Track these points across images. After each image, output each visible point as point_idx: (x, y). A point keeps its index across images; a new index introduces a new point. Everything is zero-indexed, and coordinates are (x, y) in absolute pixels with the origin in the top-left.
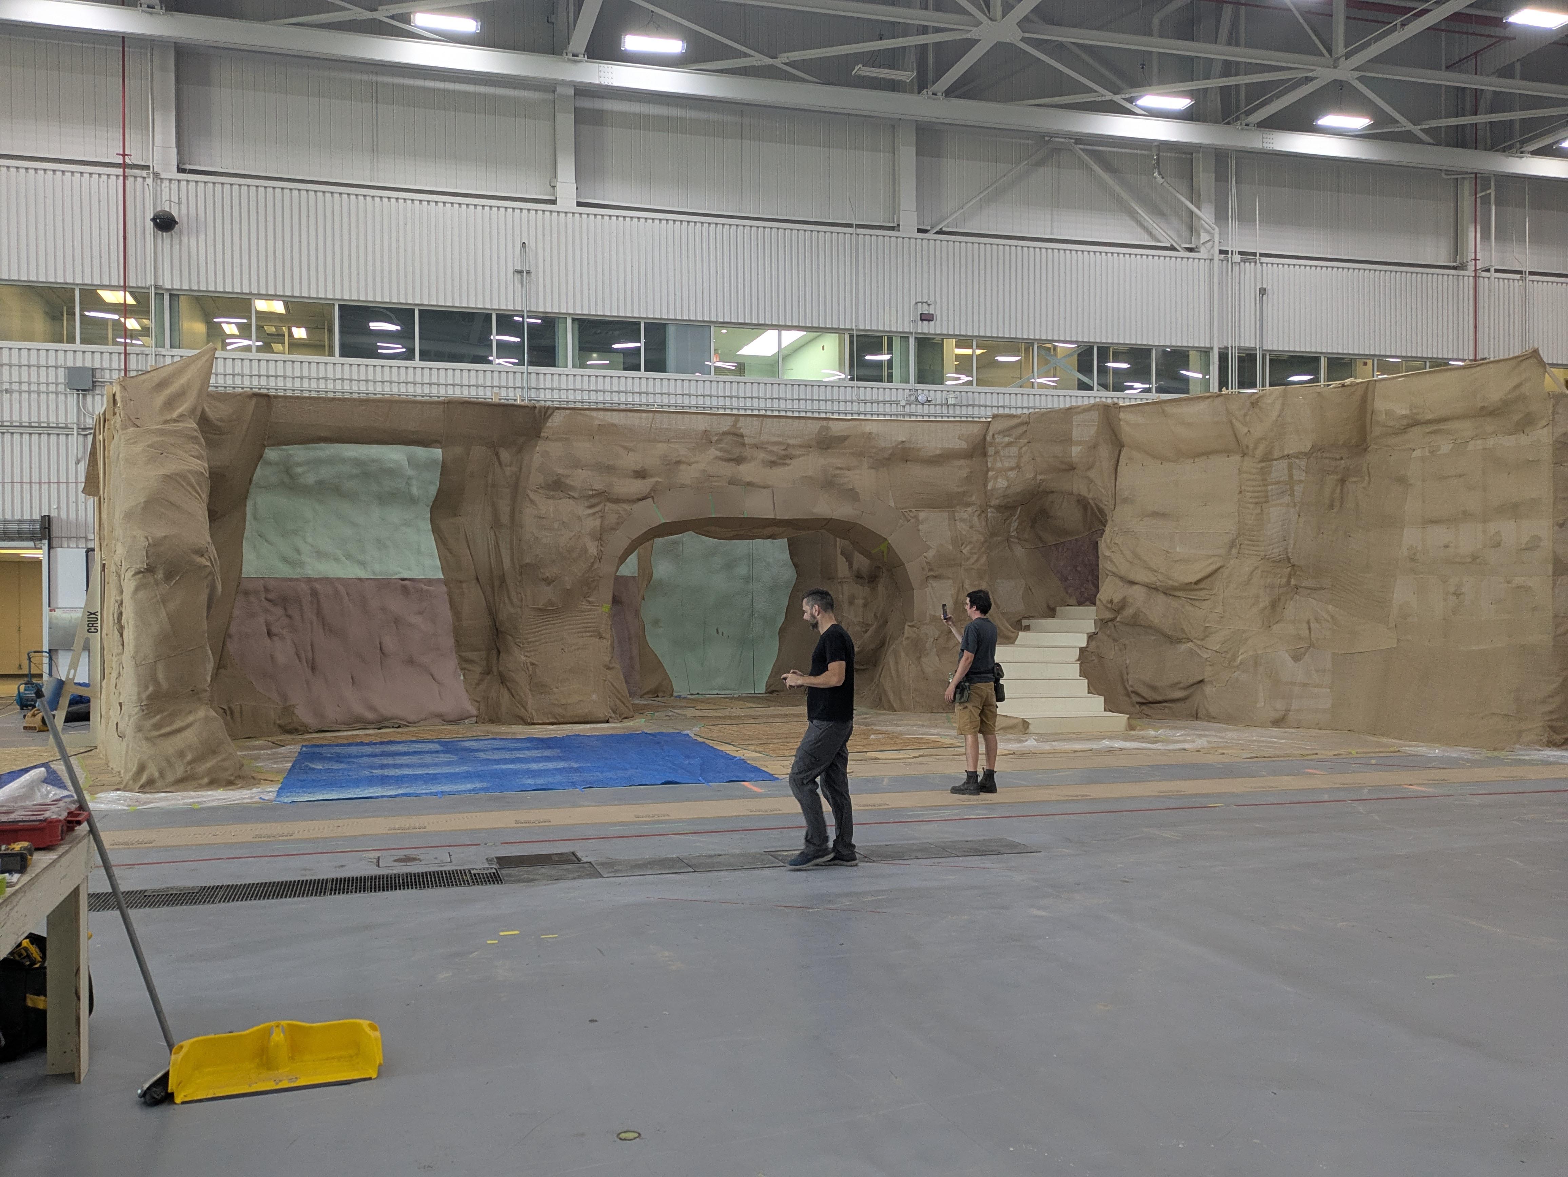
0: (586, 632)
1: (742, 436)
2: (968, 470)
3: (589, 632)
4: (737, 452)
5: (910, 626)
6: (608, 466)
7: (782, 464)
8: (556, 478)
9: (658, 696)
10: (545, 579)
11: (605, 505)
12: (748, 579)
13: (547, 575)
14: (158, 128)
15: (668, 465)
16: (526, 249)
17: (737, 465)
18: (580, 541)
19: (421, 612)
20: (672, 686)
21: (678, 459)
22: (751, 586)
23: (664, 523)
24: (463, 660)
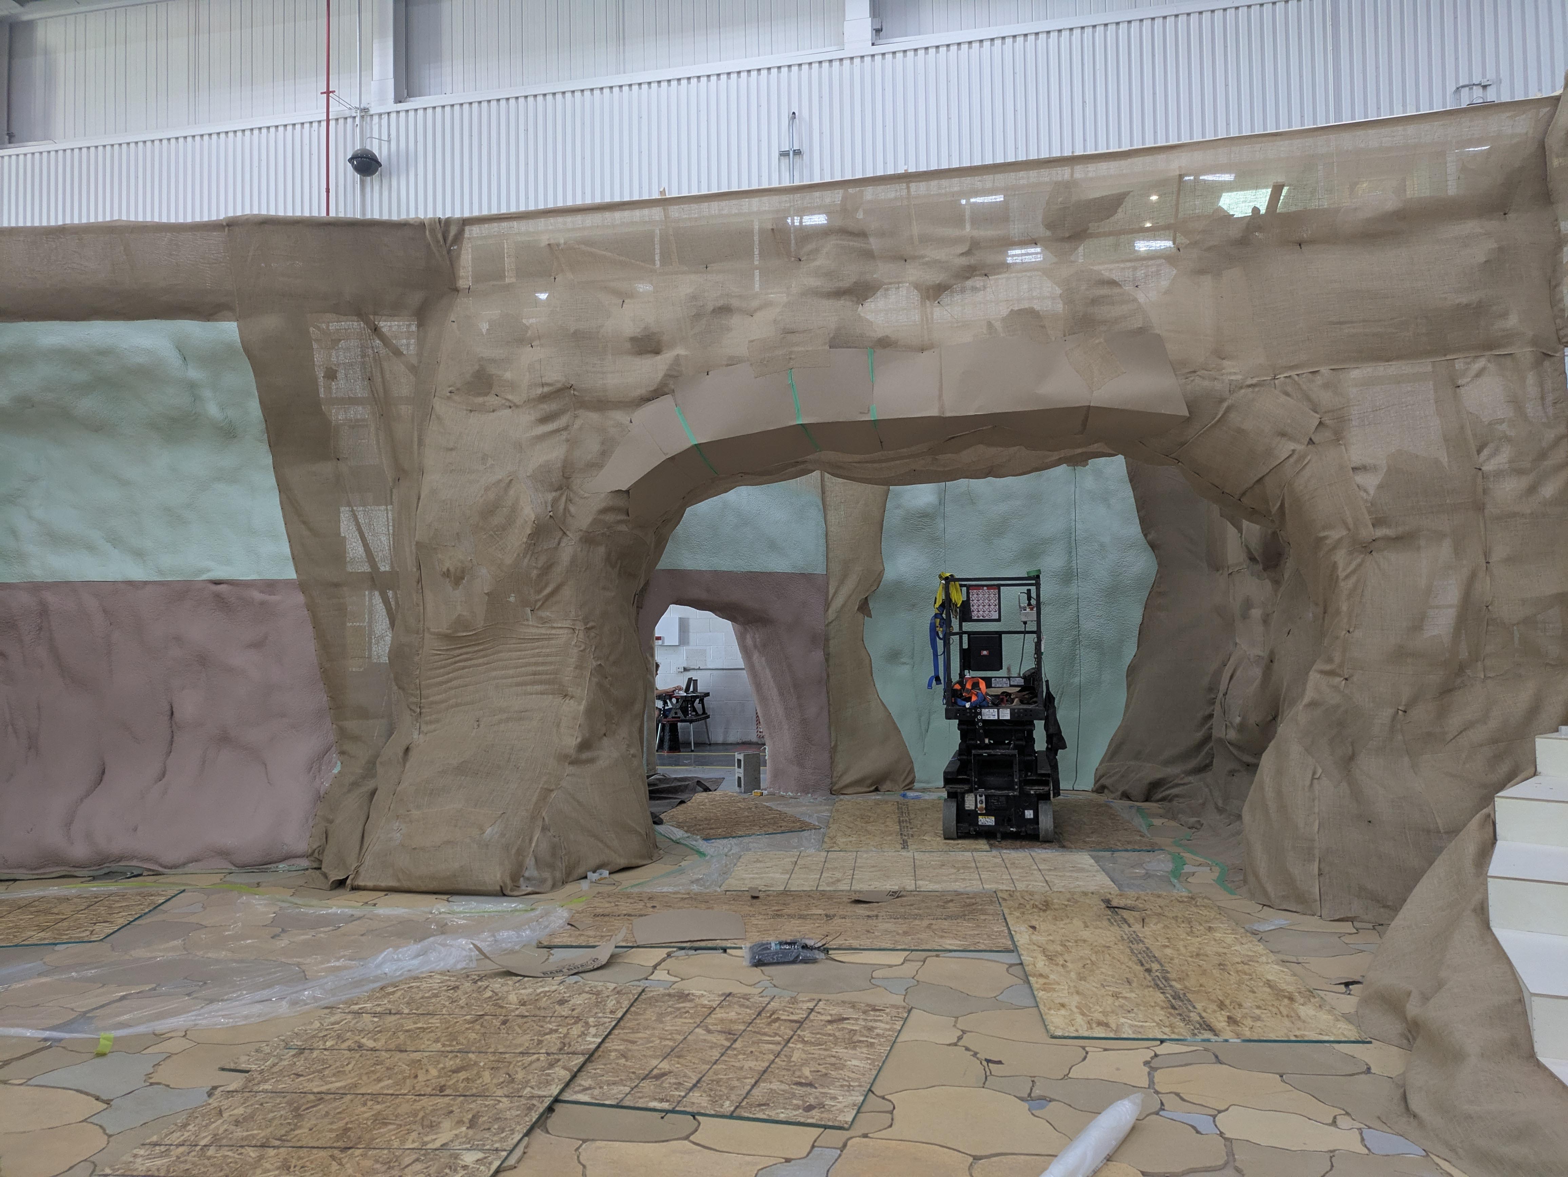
0: (534, 683)
1: (862, 234)
2: (1492, 244)
3: (541, 682)
4: (851, 273)
5: (1322, 672)
6: (575, 333)
7: (963, 291)
8: (477, 367)
9: (877, 790)
10: (447, 574)
11: (576, 417)
12: (1068, 576)
13: (447, 564)
14: (376, 60)
15: (698, 316)
16: (797, 120)
17: (858, 303)
18: (512, 492)
19: (257, 645)
20: (912, 770)
21: (721, 303)
22: (1073, 590)
23: (697, 446)
24: (343, 734)
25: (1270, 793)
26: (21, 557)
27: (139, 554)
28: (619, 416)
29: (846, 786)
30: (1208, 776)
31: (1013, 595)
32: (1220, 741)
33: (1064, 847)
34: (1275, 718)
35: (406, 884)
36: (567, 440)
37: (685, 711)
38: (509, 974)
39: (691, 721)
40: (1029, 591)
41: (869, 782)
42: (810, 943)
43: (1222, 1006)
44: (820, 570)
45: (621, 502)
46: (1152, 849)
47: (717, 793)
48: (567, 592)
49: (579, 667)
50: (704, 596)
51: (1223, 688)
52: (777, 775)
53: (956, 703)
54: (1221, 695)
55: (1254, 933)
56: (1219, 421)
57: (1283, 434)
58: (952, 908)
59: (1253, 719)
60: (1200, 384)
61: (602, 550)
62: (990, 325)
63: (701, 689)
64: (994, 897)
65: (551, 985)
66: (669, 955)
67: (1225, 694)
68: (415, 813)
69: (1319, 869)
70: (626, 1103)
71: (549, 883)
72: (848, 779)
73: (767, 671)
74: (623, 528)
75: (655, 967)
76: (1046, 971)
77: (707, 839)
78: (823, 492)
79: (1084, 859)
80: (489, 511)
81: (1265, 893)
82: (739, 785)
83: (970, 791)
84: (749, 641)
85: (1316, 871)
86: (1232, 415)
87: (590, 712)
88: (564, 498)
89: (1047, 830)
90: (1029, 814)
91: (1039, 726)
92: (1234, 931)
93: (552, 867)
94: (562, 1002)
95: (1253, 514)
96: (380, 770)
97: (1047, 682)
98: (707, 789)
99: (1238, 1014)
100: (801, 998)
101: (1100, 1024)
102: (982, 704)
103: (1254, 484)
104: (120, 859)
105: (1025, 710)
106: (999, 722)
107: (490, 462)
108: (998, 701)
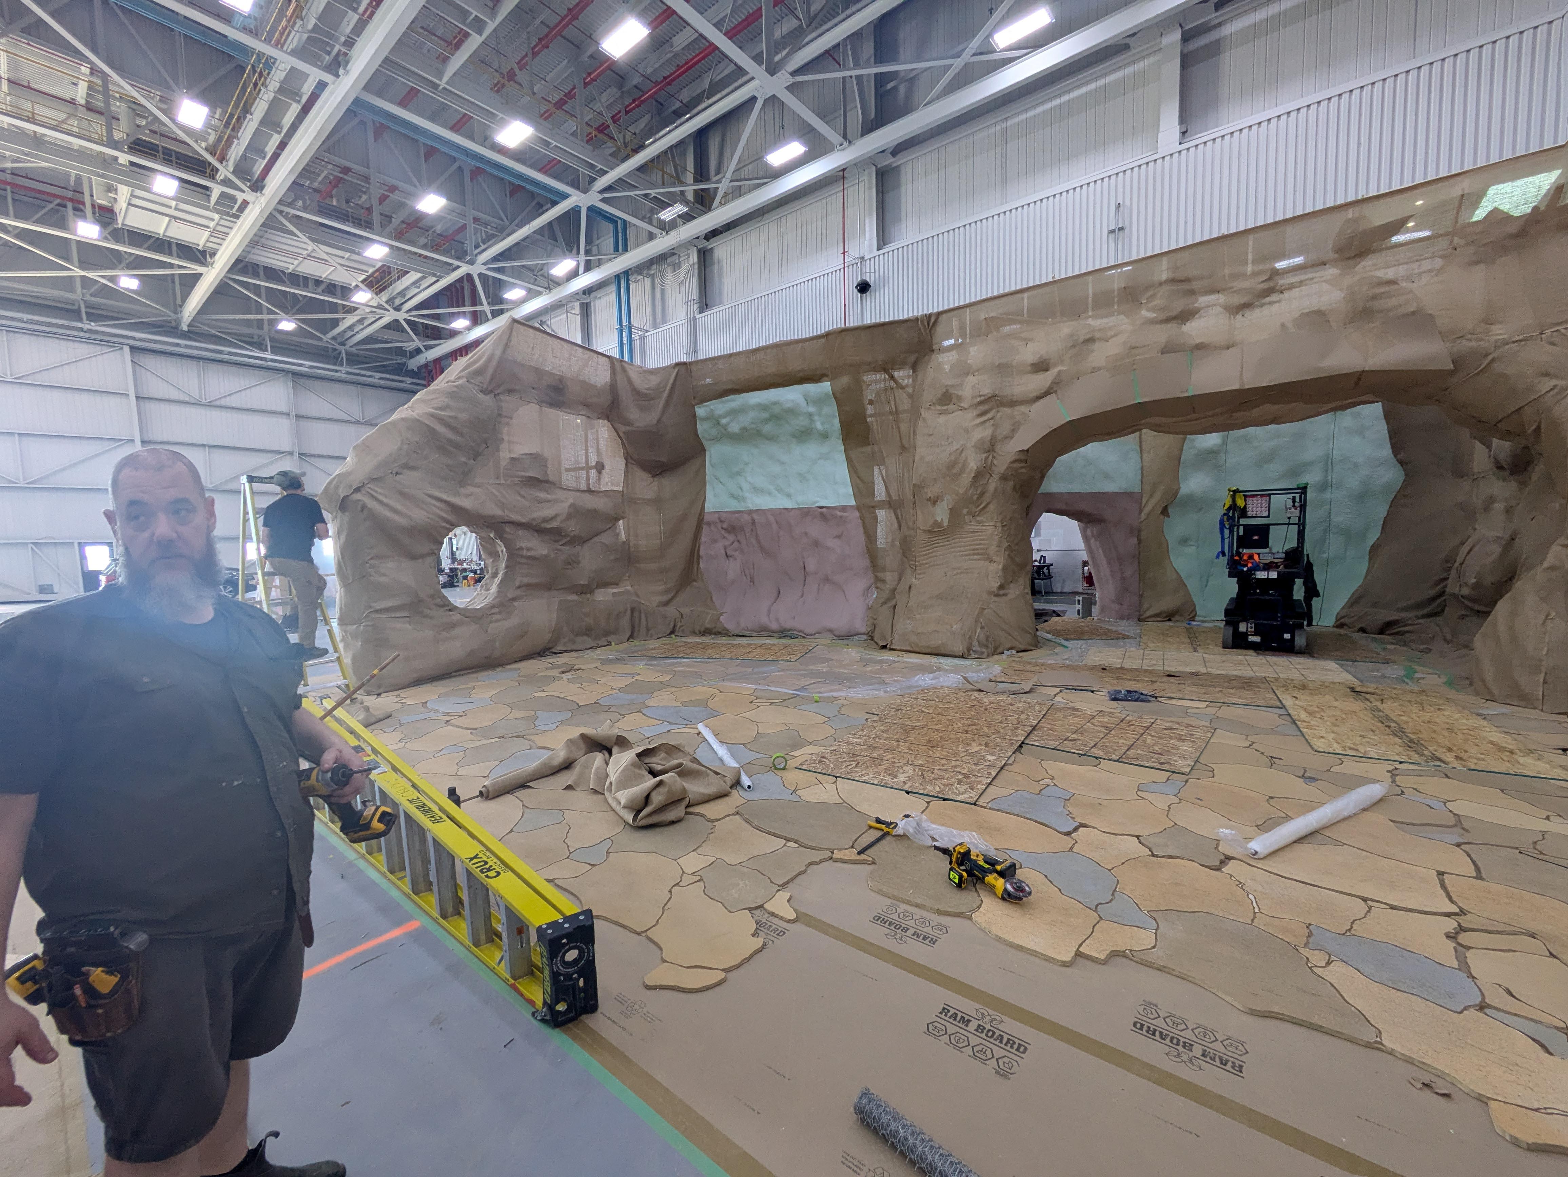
0: (974, 554)
1: (1188, 280)
3: (978, 554)
6: (999, 365)
7: (1262, 305)
8: (944, 390)
9: (1169, 620)
10: (929, 500)
11: (998, 411)
12: (1324, 486)
13: (929, 495)
14: (867, 229)
15: (1074, 346)
16: (1121, 208)
17: (1182, 324)
18: (963, 455)
19: (839, 537)
20: (1194, 610)
21: (1088, 336)
22: (1327, 495)
23: (1068, 422)
24: (878, 579)
25: (1502, 628)
26: (744, 499)
27: (789, 496)
28: (1023, 409)
29: (1148, 617)
30: (1439, 619)
31: (1280, 501)
32: (1455, 596)
33: (1313, 657)
34: (1511, 579)
35: (917, 649)
36: (993, 425)
37: (1039, 575)
38: (980, 691)
39: (1042, 579)
40: (1294, 498)
41: (1164, 615)
42: (1144, 693)
43: (1450, 750)
44: (1137, 489)
45: (1023, 457)
46: (1387, 662)
47: (1065, 617)
48: (992, 507)
49: (999, 546)
50: (1064, 507)
51: (1459, 560)
52: (1102, 610)
53: (1236, 568)
54: (1457, 565)
55: (1479, 715)
56: (1481, 371)
57: (1547, 375)
58: (1234, 683)
59: (1489, 579)
60: (1465, 345)
61: (1011, 483)
62: (1283, 325)
63: (1048, 562)
64: (1264, 680)
65: (1004, 697)
66: (1061, 691)
67: (1462, 564)
68: (918, 616)
69: (1544, 680)
70: (1059, 748)
71: (986, 654)
72: (1148, 614)
73: (1100, 550)
74: (1024, 470)
75: (1055, 695)
76: (1307, 719)
77: (1066, 640)
78: (1141, 442)
79: (1332, 665)
80: (951, 465)
81: (1490, 692)
82: (1079, 614)
83: (1243, 621)
84: (1089, 532)
85: (1542, 680)
86: (1496, 366)
87: (1005, 569)
88: (991, 457)
89: (1301, 647)
90: (1287, 636)
91: (1299, 582)
92: (1460, 712)
93: (987, 647)
94: (1011, 705)
95: (1507, 435)
96: (897, 596)
97: (1308, 555)
98: (1058, 615)
99: (1464, 756)
100: (1144, 717)
101: (1351, 749)
102: (1257, 568)
103: (1512, 413)
104: (789, 631)
105: (1289, 572)
106: (1268, 580)
107: (950, 440)
108: (1268, 567)
